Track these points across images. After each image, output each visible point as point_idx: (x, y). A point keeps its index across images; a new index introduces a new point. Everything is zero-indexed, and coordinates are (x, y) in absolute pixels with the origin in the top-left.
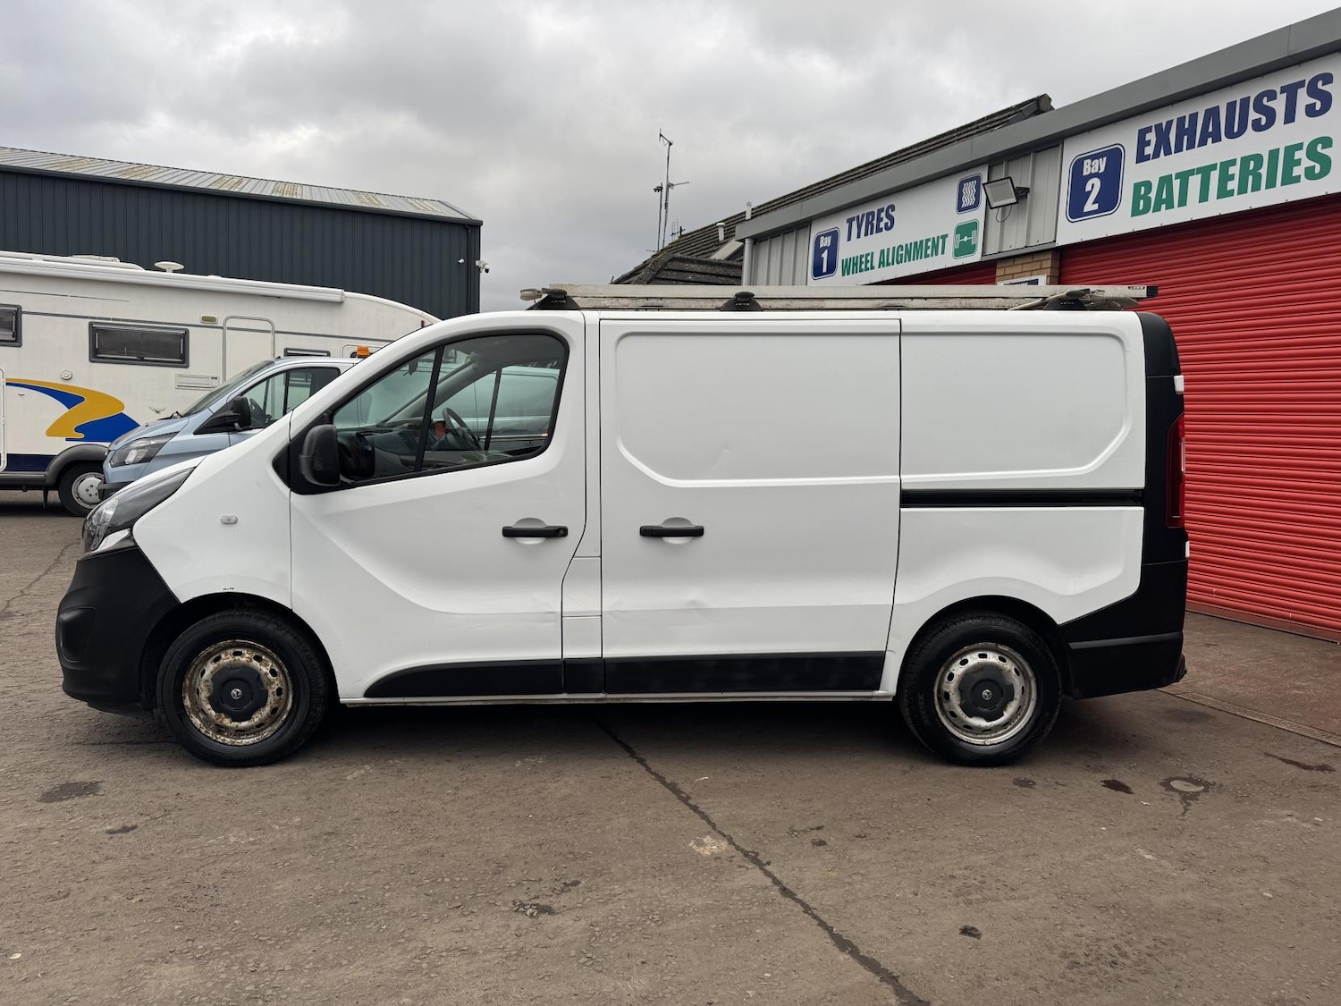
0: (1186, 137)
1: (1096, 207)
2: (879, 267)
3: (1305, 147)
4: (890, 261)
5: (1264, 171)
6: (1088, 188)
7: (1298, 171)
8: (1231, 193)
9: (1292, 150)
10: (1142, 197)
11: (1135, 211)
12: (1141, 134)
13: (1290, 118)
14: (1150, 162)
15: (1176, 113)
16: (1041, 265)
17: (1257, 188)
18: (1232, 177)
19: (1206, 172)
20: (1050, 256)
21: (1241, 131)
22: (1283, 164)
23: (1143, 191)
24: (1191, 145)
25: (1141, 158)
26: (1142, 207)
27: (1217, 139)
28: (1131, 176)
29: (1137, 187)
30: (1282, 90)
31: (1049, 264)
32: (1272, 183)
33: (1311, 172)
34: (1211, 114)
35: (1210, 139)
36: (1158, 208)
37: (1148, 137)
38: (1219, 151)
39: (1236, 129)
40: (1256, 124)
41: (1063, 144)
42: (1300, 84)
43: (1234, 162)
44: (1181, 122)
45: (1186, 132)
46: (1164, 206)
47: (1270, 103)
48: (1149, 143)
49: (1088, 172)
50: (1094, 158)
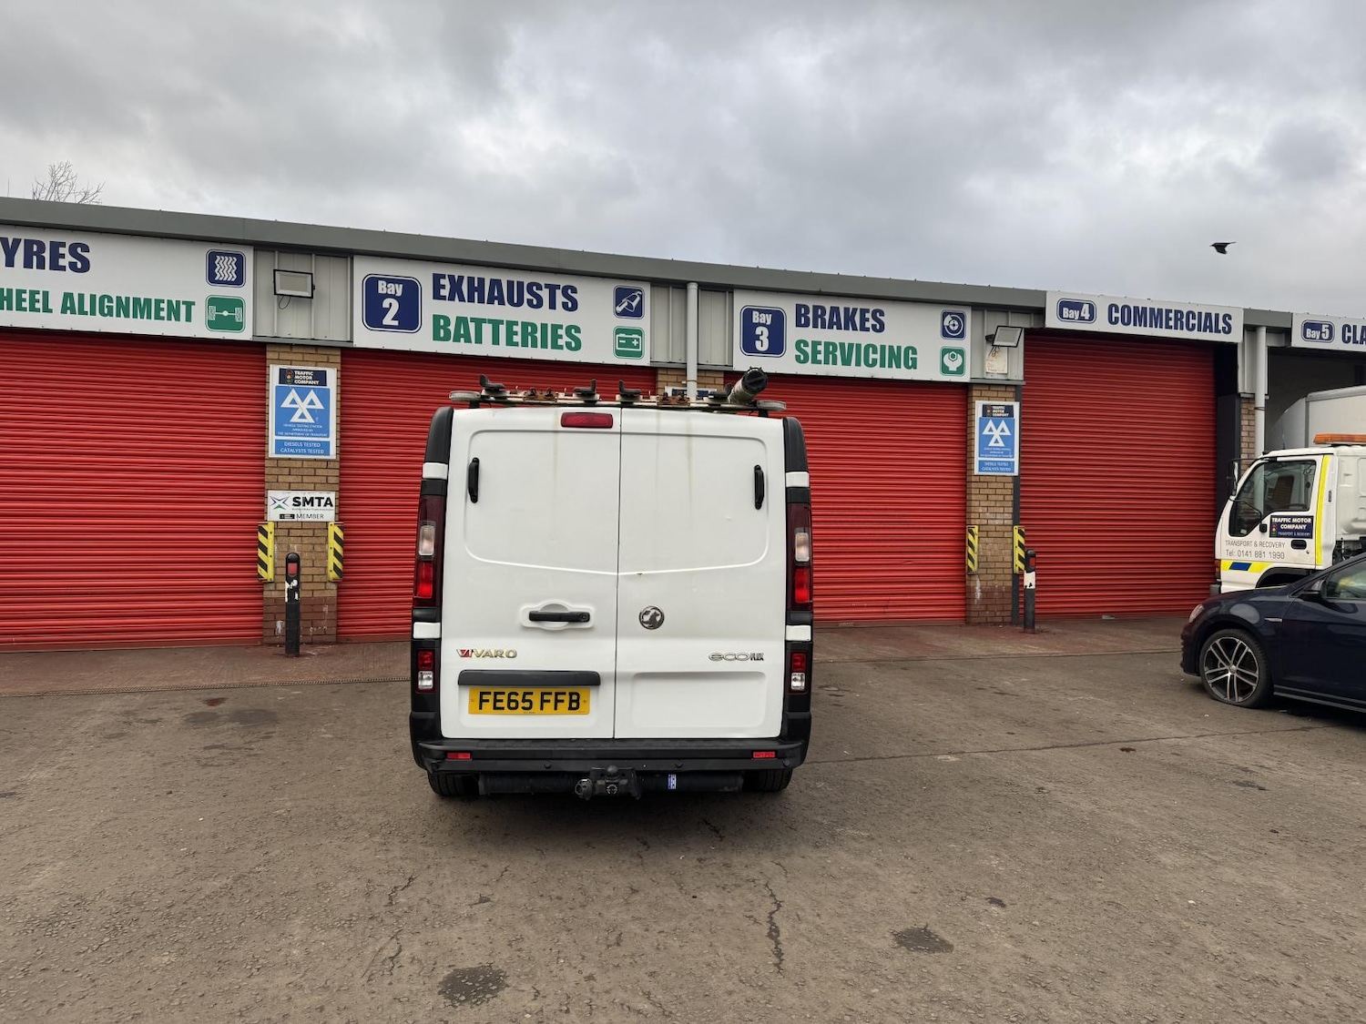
0: (476, 294)
1: (396, 323)
2: (64, 311)
3: (565, 327)
4: (87, 308)
5: (538, 335)
6: (386, 304)
7: (561, 342)
8: (516, 344)
9: (556, 327)
10: (442, 327)
11: (436, 337)
12: (437, 278)
13: (552, 306)
14: (447, 302)
15: (467, 273)
16: (328, 359)
17: (534, 345)
18: (516, 333)
19: (496, 324)
20: (339, 353)
21: (520, 304)
22: (551, 335)
23: (442, 322)
24: (481, 301)
25: (437, 296)
26: (442, 335)
27: (501, 303)
28: (429, 307)
29: (436, 318)
30: (547, 286)
31: (338, 359)
32: (544, 345)
33: (568, 345)
34: (496, 283)
35: (496, 302)
36: (457, 339)
37: (443, 282)
38: (505, 312)
39: (515, 301)
40: (530, 303)
41: (352, 259)
42: (558, 287)
43: (516, 323)
44: (471, 280)
45: (476, 290)
46: (462, 339)
47: (538, 292)
48: (444, 287)
49: (384, 292)
50: (389, 281)
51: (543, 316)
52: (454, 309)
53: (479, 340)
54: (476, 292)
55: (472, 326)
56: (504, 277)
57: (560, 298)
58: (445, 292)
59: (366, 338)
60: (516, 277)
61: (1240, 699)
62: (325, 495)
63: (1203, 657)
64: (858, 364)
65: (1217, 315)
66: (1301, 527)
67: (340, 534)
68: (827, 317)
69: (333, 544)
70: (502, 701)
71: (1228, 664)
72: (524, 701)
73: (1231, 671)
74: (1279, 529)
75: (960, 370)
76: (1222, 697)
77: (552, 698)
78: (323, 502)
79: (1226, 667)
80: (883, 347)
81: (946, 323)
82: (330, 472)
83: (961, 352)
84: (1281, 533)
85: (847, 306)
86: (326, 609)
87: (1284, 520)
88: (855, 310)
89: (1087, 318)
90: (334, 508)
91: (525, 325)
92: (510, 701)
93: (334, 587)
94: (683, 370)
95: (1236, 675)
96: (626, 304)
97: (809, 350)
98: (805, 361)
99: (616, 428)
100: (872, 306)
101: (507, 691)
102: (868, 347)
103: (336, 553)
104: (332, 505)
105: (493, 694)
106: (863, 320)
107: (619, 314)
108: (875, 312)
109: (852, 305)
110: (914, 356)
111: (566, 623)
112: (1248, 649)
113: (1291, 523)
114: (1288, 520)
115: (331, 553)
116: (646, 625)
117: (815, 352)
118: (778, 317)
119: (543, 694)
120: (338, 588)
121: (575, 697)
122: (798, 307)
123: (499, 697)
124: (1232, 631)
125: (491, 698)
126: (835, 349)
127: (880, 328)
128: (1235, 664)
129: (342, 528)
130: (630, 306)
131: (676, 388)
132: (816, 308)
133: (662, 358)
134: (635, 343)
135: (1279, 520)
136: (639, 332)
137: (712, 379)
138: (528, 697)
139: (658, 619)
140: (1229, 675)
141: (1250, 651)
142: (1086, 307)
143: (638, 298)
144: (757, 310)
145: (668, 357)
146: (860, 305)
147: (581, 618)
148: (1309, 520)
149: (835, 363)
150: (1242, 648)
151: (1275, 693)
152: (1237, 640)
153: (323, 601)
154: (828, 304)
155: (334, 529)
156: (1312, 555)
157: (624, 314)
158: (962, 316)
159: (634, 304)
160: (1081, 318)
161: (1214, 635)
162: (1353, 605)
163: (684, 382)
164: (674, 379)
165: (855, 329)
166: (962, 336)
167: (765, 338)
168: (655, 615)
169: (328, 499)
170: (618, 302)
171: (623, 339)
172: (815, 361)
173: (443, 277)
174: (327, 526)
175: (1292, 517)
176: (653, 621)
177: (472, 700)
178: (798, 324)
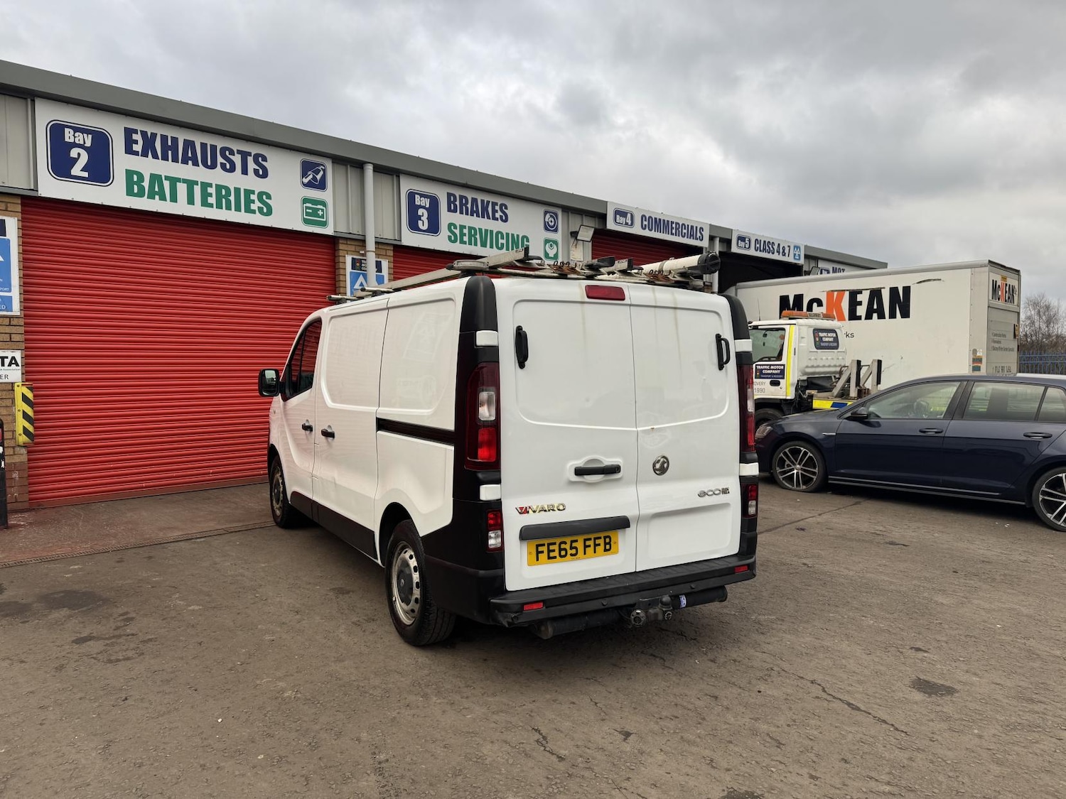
0: (170, 152)
1: (86, 174)
3: (256, 193)
5: (232, 198)
6: (74, 153)
7: (253, 207)
8: (211, 206)
9: (249, 192)
10: (135, 183)
11: (130, 192)
12: (129, 133)
13: (245, 172)
14: (139, 158)
15: (160, 130)
16: (7, 207)
17: (228, 208)
18: (211, 195)
19: (191, 184)
20: (20, 202)
21: (213, 166)
22: (244, 199)
23: (135, 178)
24: (175, 160)
25: (129, 150)
26: (136, 191)
27: (196, 164)
28: (121, 162)
29: (129, 174)
30: (239, 152)
31: (19, 208)
32: (238, 209)
33: (260, 210)
34: (189, 144)
35: (190, 162)
36: (151, 196)
37: (135, 137)
38: (199, 173)
39: (209, 164)
40: (223, 166)
41: (33, 101)
42: (250, 154)
43: (210, 185)
44: (164, 138)
45: (170, 148)
46: (157, 197)
47: (231, 157)
48: (136, 142)
49: (72, 140)
50: (76, 130)
51: (235, 180)
52: (148, 166)
53: (174, 199)
54: (169, 151)
55: (166, 184)
56: (198, 139)
57: (251, 165)
58: (138, 147)
59: (51, 187)
60: (210, 140)
61: (804, 487)
62: (9, 354)
63: (776, 461)
64: (491, 247)
65: (696, 227)
66: (776, 372)
67: (30, 395)
68: (469, 206)
69: (21, 406)
70: (554, 551)
71: (794, 464)
72: (572, 548)
73: (796, 470)
74: (761, 373)
75: (556, 256)
76: (790, 487)
77: (591, 543)
78: (7, 361)
79: (793, 467)
80: (507, 234)
81: (547, 220)
82: (13, 330)
83: (556, 243)
84: (762, 376)
85: (483, 199)
86: (16, 475)
87: (765, 367)
88: (488, 202)
89: (630, 222)
90: (20, 368)
91: (219, 188)
92: (560, 550)
93: (24, 451)
94: (362, 242)
95: (800, 472)
96: (311, 177)
97: (457, 232)
98: (455, 241)
99: (627, 301)
100: (500, 201)
101: (558, 541)
102: (498, 233)
103: (25, 416)
104: (17, 365)
105: (546, 545)
106: (494, 211)
107: (305, 185)
108: (502, 205)
109: (487, 198)
110: (528, 243)
111: (603, 475)
112: (810, 454)
113: (770, 369)
114: (768, 367)
115: (19, 416)
116: (657, 472)
117: (462, 235)
118: (434, 201)
119: (585, 540)
120: (29, 452)
121: (608, 540)
122: (449, 195)
123: (552, 547)
124: (796, 443)
125: (545, 549)
126: (476, 233)
127: (505, 219)
128: (799, 464)
129: (31, 389)
130: (314, 178)
131: (355, 257)
132: (461, 197)
133: (342, 229)
134: (320, 213)
135: (762, 367)
136: (324, 204)
137: (384, 251)
138: (574, 545)
139: (665, 465)
140: (795, 471)
141: (811, 455)
142: (629, 215)
143: (322, 173)
144: (418, 194)
145: (348, 228)
146: (492, 199)
147: (614, 470)
148: (782, 367)
149: (476, 245)
150: (805, 453)
151: (830, 482)
152: (802, 449)
153: (14, 467)
154: (470, 195)
155: (21, 390)
156: (784, 390)
157: (309, 185)
158: (556, 215)
159: (319, 177)
160: (627, 224)
161: (784, 446)
162: (878, 422)
163: (363, 252)
164: (353, 248)
165: (489, 218)
166: (556, 230)
167: (425, 218)
168: (664, 463)
169: (13, 358)
170: (304, 175)
171: (309, 208)
172: (462, 242)
173: (136, 132)
174: (13, 387)
175: (770, 365)
176: (661, 468)
177: (530, 553)
178: (449, 210)
